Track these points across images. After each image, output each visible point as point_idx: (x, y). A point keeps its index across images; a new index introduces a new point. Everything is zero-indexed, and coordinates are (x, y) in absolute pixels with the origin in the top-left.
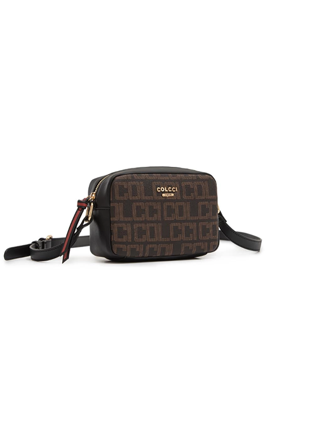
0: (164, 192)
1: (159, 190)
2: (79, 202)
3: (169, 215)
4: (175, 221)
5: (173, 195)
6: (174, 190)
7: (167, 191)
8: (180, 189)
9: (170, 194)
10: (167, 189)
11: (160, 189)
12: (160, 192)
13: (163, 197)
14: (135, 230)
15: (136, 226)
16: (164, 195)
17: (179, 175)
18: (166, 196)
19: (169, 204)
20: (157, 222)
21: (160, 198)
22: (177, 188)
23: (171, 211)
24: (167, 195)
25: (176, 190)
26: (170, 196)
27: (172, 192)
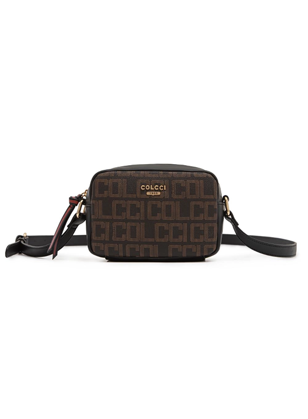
0: (150, 190)
1: (143, 187)
2: (71, 199)
3: (154, 214)
4: (161, 221)
5: (159, 193)
6: (161, 188)
7: (153, 189)
8: (170, 188)
9: (156, 192)
10: (153, 187)
11: (145, 187)
12: (144, 190)
13: (147, 195)
14: (114, 229)
15: (115, 224)
16: (148, 193)
17: (171, 173)
18: (151, 194)
19: (154, 202)
20: (139, 221)
21: (143, 196)
22: (166, 187)
23: (156, 210)
24: (153, 193)
25: (164, 189)
26: (156, 194)
27: (159, 190)
